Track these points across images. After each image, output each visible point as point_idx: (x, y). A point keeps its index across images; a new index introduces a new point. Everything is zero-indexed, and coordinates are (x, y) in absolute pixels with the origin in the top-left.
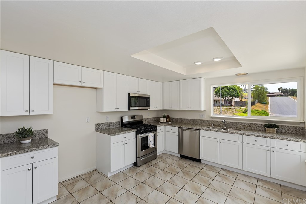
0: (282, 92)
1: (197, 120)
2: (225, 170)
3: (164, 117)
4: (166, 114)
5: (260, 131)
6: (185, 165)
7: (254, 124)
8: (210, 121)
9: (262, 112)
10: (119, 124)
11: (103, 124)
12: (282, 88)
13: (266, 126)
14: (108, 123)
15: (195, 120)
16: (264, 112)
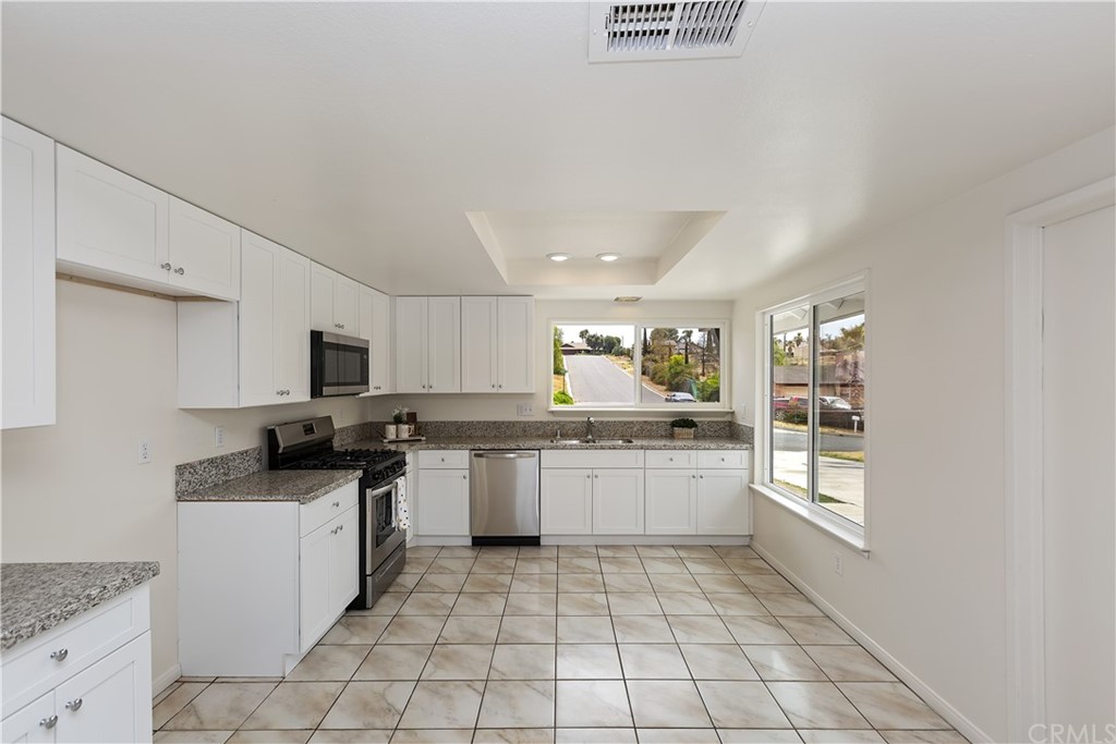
0: (589, 342)
1: (510, 422)
2: (606, 547)
3: (398, 420)
4: (406, 410)
5: (662, 437)
6: (511, 563)
7: (649, 423)
8: (548, 423)
9: (559, 396)
10: (259, 460)
11: (206, 465)
12: (587, 331)
13: (674, 424)
14: (222, 458)
15: (503, 423)
16: (564, 397)
